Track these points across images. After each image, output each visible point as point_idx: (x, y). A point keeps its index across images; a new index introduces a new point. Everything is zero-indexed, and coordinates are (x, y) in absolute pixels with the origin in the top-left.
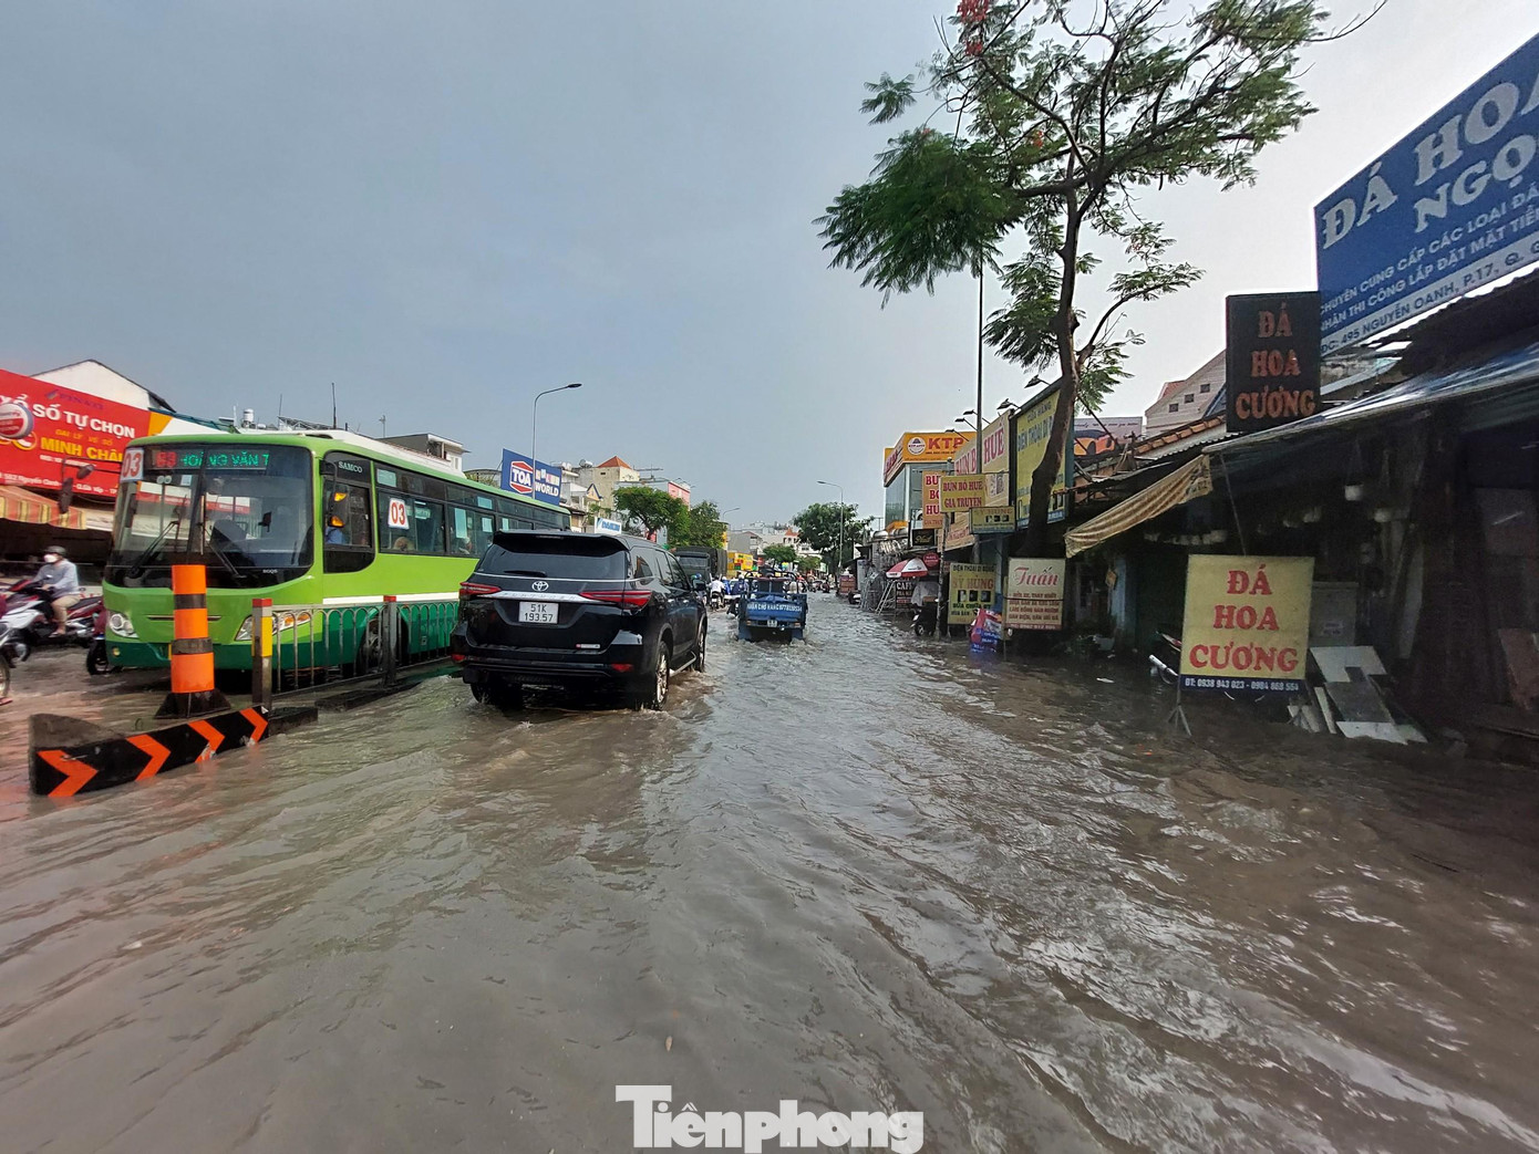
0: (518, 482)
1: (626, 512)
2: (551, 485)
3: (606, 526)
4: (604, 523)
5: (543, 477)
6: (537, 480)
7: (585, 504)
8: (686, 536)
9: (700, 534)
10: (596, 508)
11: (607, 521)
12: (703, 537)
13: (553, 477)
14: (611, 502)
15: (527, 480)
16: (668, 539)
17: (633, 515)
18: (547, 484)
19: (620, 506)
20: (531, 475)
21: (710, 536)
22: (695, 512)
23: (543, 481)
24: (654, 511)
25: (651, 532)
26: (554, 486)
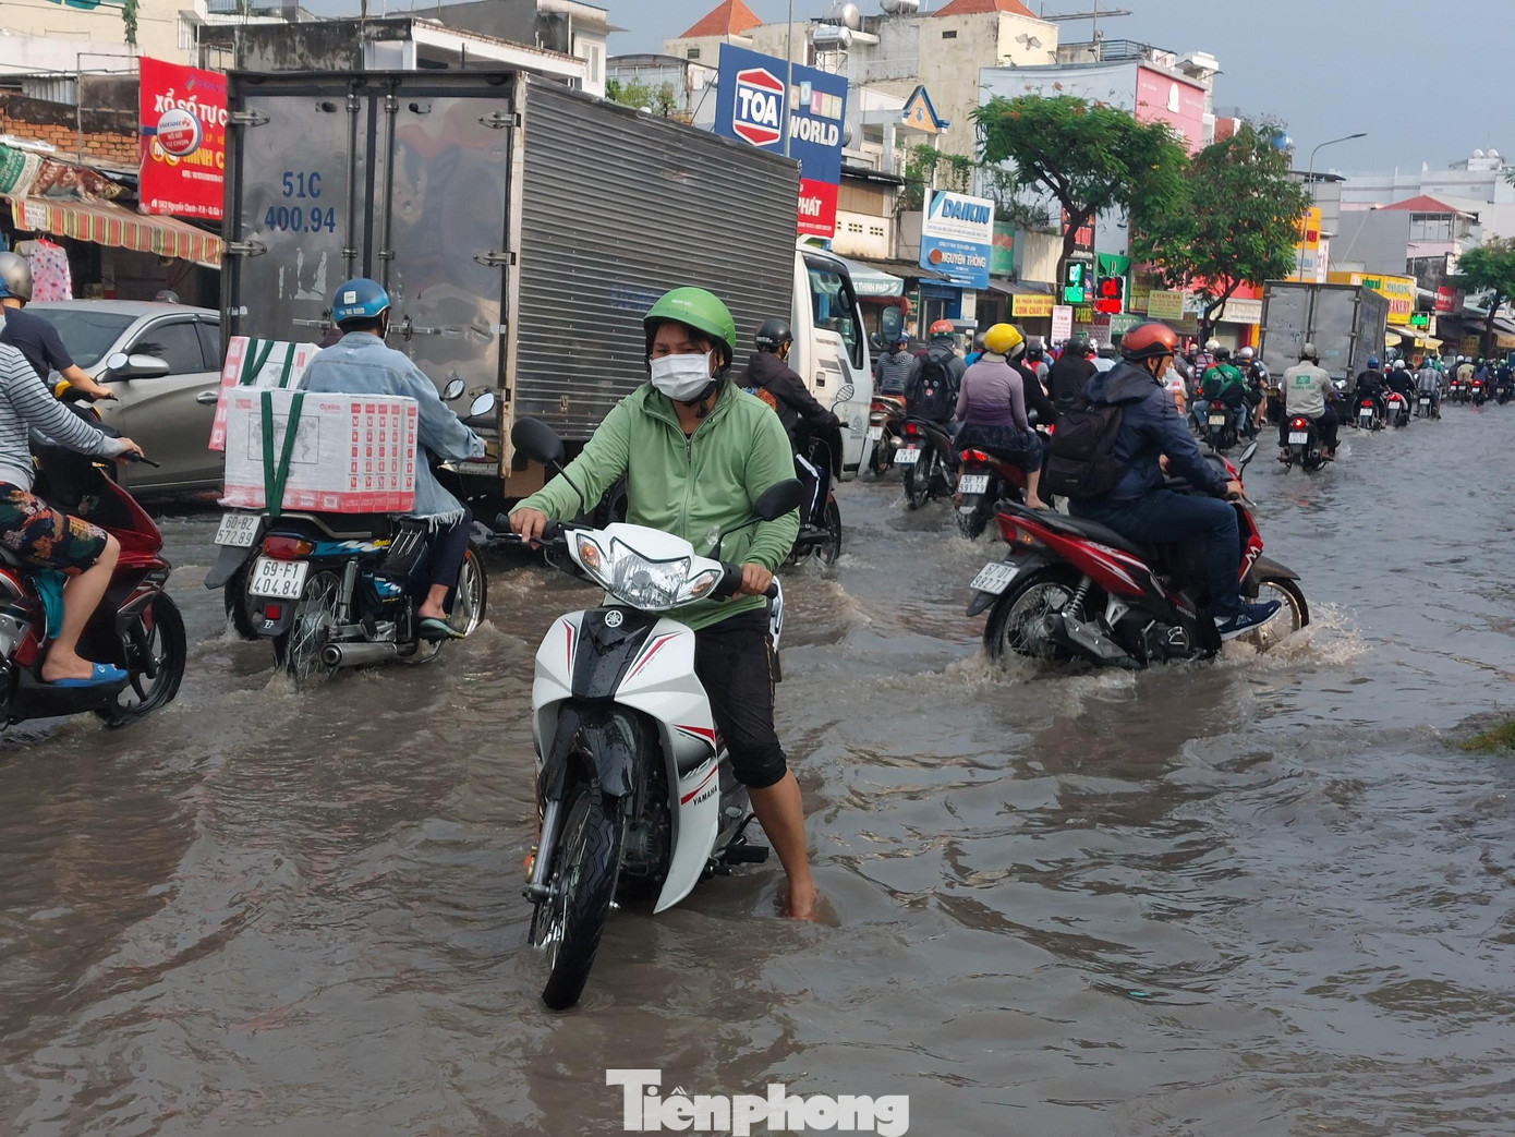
0: (750, 119)
1: (1010, 165)
2: (820, 118)
3: (953, 211)
4: (948, 203)
5: (805, 100)
6: (794, 112)
7: (899, 144)
8: (1181, 229)
9: (1224, 220)
10: (928, 157)
11: (954, 197)
12: (1236, 227)
13: (826, 98)
14: (966, 139)
15: (769, 114)
16: (1131, 235)
17: (1029, 174)
18: (813, 117)
19: (994, 153)
20: (778, 98)
21: (1255, 226)
22: (1213, 157)
23: (804, 111)
24: (1084, 165)
25: (1077, 219)
26: (829, 121)
